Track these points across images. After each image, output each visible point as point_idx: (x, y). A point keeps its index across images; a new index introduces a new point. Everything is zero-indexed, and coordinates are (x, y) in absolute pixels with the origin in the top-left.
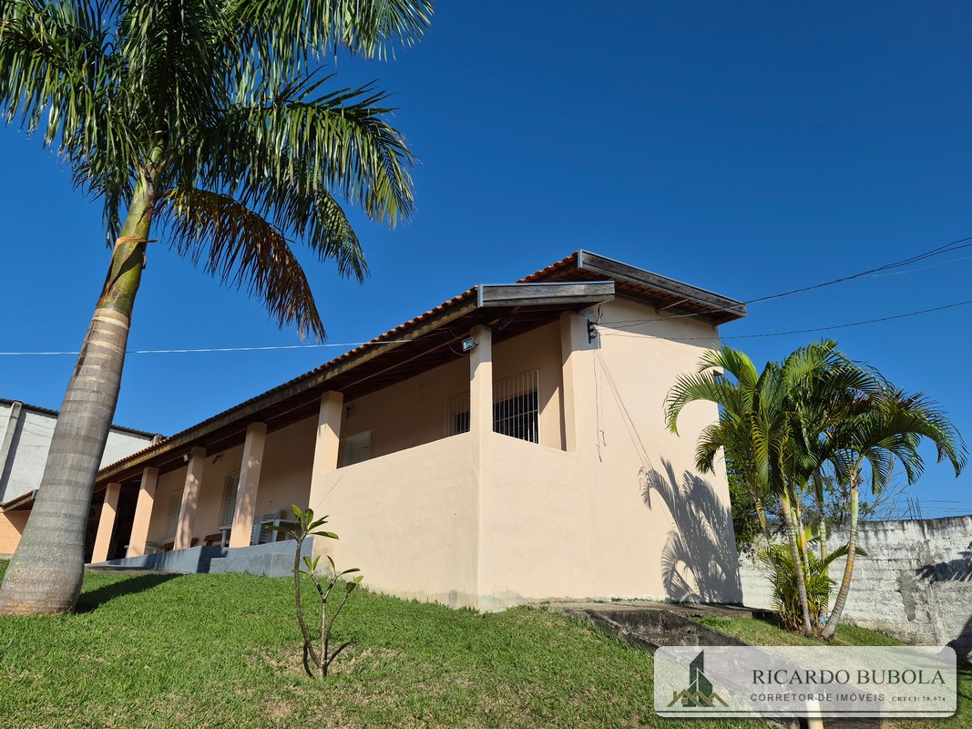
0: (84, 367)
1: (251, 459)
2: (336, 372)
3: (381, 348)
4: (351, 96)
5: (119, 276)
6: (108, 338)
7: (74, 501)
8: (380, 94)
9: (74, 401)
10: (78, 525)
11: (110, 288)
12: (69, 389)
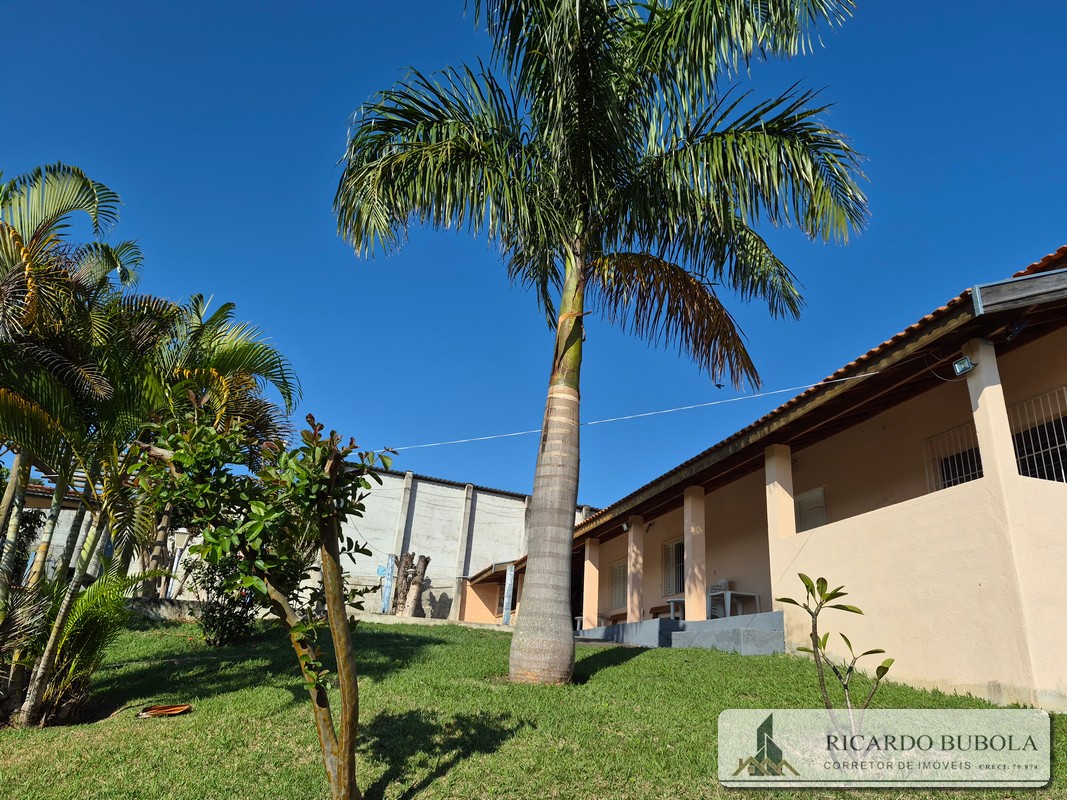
0: (548, 443)
1: (693, 524)
2: (783, 422)
3: (837, 388)
4: (772, 107)
5: (564, 352)
6: (563, 413)
7: (558, 573)
8: (806, 95)
9: (544, 476)
10: (565, 596)
11: (559, 365)
12: (538, 465)
